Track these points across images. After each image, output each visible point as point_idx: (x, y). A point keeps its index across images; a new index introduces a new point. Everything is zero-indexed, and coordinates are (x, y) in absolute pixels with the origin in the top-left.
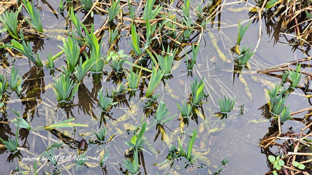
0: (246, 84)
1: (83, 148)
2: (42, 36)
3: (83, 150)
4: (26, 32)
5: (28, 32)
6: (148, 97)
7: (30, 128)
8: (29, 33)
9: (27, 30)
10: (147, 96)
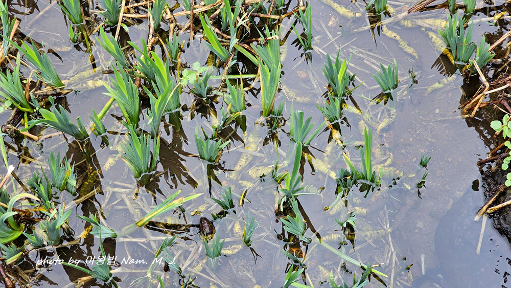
0: (398, 38)
1: (207, 230)
2: (65, 92)
3: (210, 233)
4: (39, 96)
5: (42, 94)
6: (267, 114)
7: (115, 234)
8: (44, 95)
9: (38, 92)
10: (265, 113)
